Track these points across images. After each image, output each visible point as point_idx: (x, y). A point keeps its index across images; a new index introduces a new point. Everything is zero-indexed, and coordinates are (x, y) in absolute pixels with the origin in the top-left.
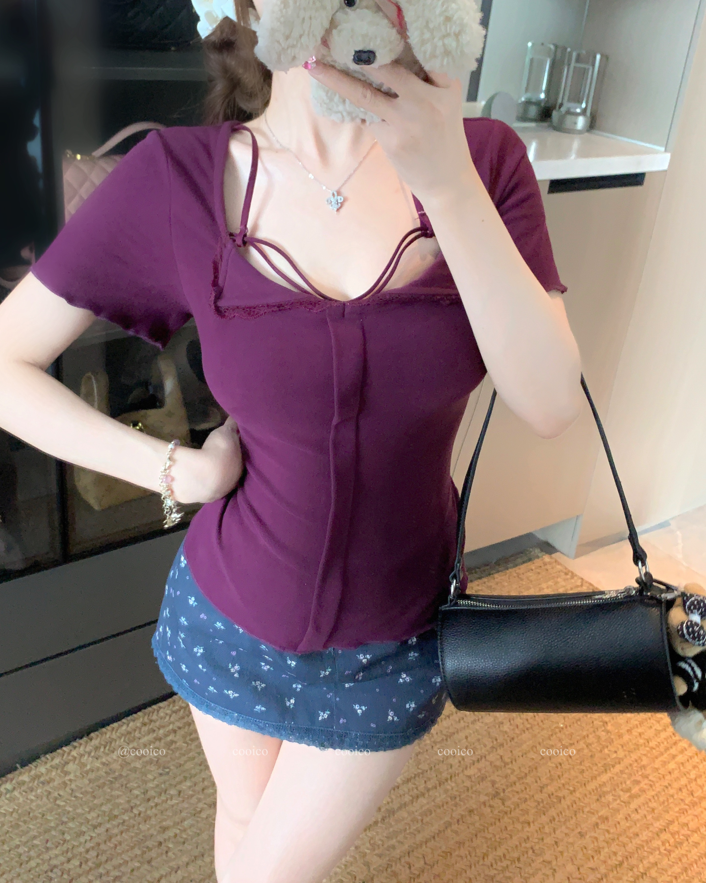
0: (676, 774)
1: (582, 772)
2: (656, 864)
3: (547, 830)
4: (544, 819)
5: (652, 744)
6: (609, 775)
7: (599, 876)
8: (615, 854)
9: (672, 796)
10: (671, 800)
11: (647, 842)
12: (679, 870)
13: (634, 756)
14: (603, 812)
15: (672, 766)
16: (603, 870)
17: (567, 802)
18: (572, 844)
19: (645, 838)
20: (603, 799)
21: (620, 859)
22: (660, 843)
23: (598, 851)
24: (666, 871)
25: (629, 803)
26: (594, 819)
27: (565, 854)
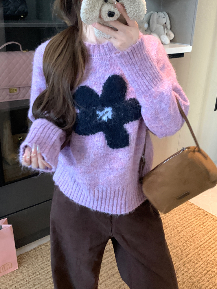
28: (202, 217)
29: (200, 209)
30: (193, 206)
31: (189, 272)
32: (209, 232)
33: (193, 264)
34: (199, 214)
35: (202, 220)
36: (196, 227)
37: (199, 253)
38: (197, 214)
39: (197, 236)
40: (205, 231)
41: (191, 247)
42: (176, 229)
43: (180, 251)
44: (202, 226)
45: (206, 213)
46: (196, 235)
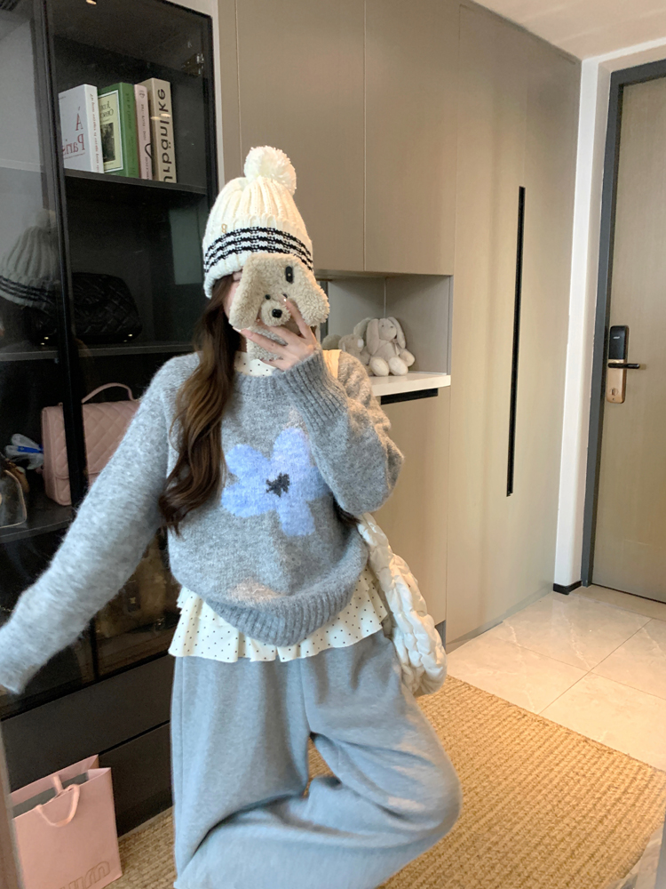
0: (543, 803)
1: (475, 813)
2: (536, 868)
3: (454, 858)
4: (451, 851)
5: (524, 784)
6: (495, 812)
7: (496, 885)
8: (506, 866)
9: (542, 819)
10: (541, 822)
11: (528, 854)
12: (553, 870)
13: (511, 796)
14: (494, 839)
15: (540, 797)
16: (498, 879)
17: (467, 835)
18: (473, 865)
19: (526, 852)
20: (492, 830)
21: (510, 869)
22: (537, 853)
23: (493, 867)
24: (544, 872)
25: (511, 829)
26: (488, 845)
27: (469, 873)
28: (515, 721)
29: (509, 705)
30: (494, 699)
31: (501, 844)
32: (533, 752)
33: (508, 826)
34: (509, 716)
35: (516, 727)
36: (505, 743)
37: (519, 798)
38: (504, 717)
39: (509, 763)
40: (526, 751)
41: (500, 788)
42: (464, 751)
43: (476, 799)
44: (517, 741)
45: (523, 712)
46: (507, 760)
